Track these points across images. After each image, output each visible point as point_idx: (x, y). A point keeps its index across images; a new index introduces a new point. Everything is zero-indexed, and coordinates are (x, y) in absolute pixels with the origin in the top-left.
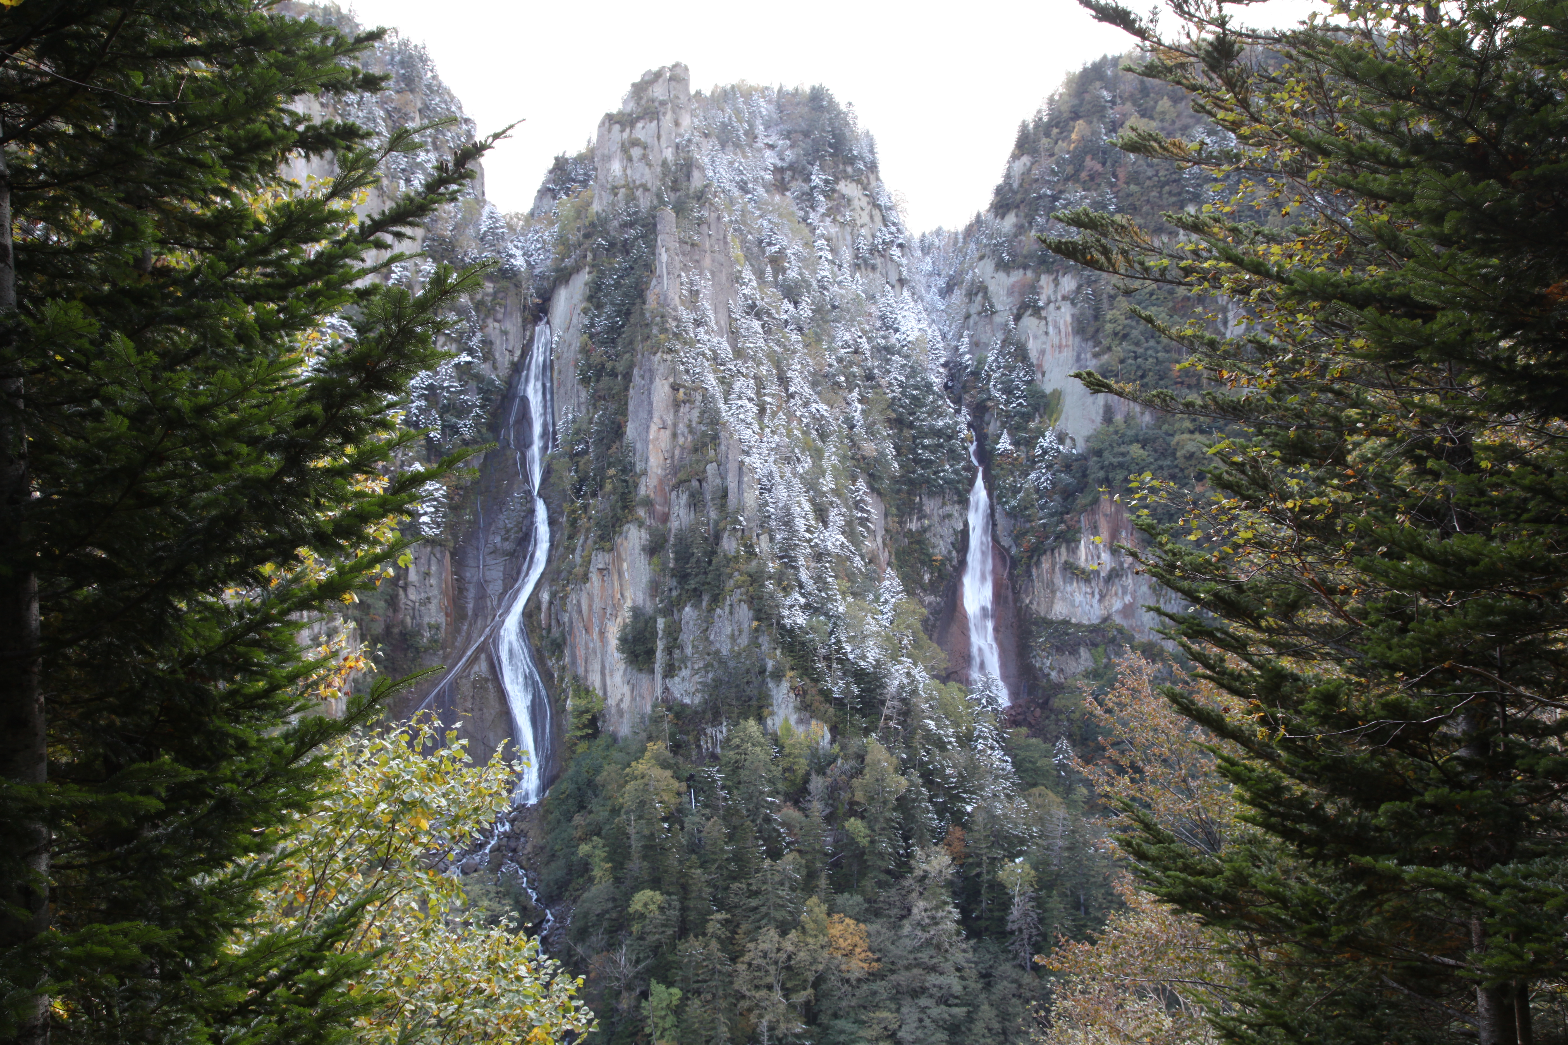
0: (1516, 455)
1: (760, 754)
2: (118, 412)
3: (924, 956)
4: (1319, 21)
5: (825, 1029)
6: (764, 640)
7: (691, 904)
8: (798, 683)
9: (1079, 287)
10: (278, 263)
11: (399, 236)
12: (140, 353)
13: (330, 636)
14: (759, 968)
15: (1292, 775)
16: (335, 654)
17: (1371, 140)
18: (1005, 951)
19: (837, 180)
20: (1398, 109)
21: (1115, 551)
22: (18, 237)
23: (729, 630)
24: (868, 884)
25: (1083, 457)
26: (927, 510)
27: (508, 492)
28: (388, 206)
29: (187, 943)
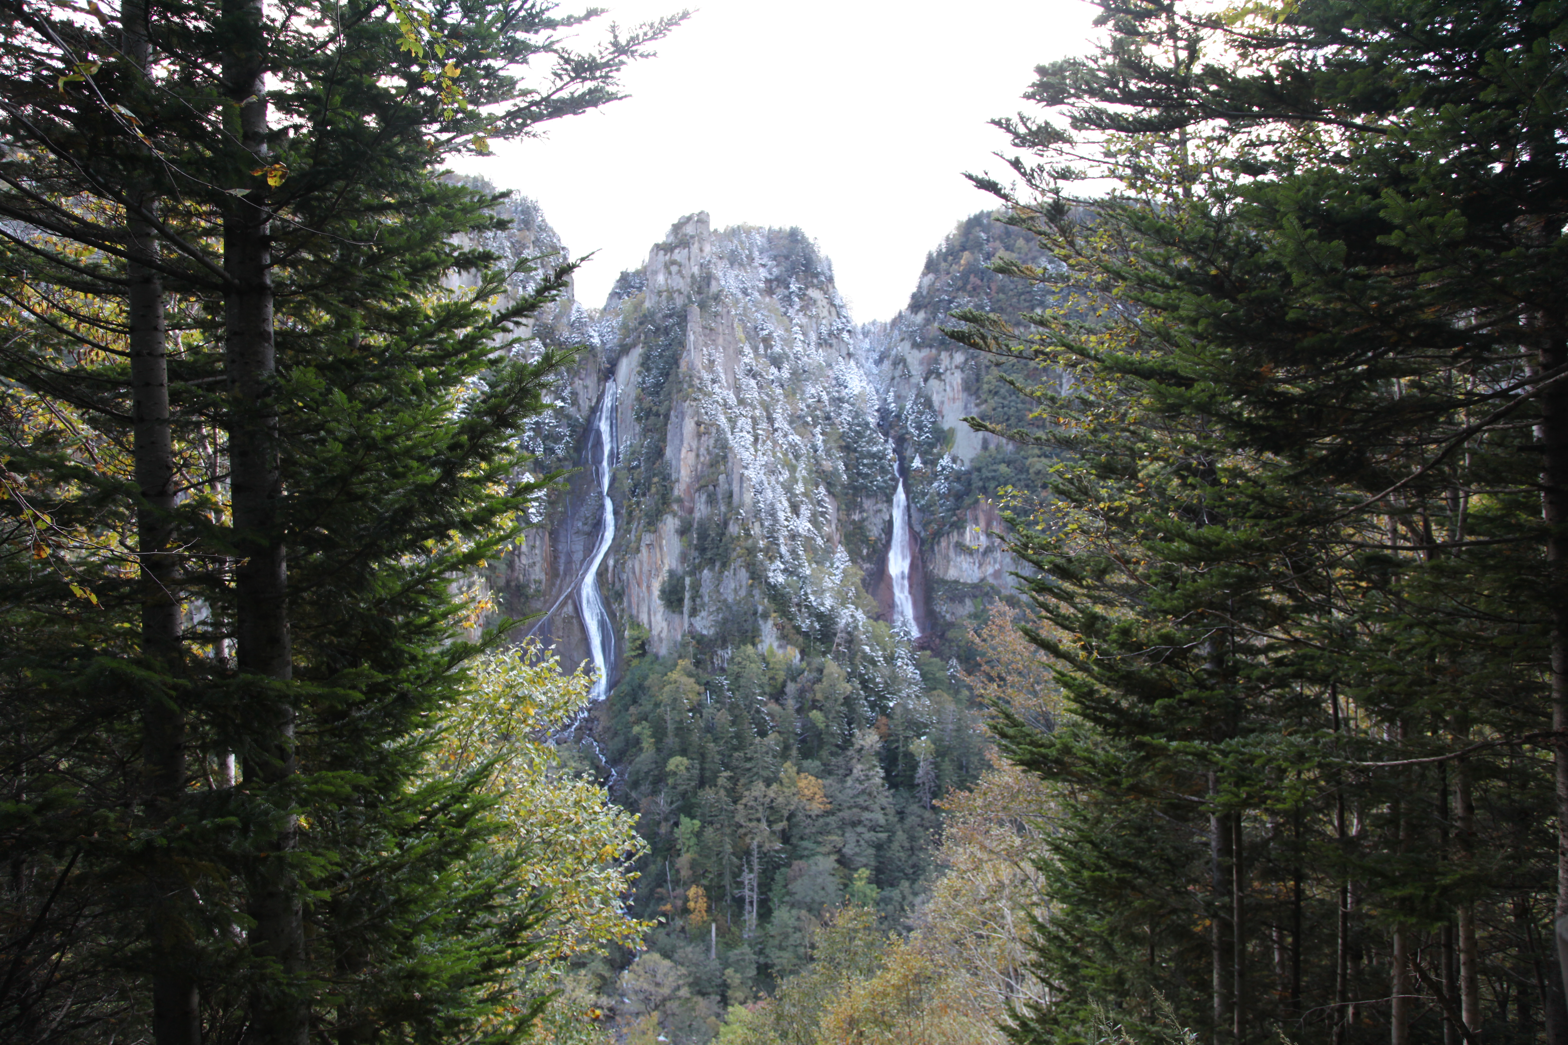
0: (1242, 474)
1: (755, 668)
2: (336, 439)
3: (860, 800)
4: (1117, 193)
5: (795, 847)
6: (756, 592)
7: (707, 766)
8: (779, 621)
9: (966, 360)
10: (441, 342)
11: (517, 324)
12: (350, 401)
13: (470, 587)
14: (752, 808)
15: (1101, 682)
16: (473, 599)
17: (1152, 270)
18: (913, 797)
19: (807, 288)
20: (1168, 251)
21: (989, 535)
22: (277, 326)
23: (733, 586)
24: (824, 753)
25: (968, 473)
26: (865, 506)
27: (587, 493)
28: (511, 304)
29: (381, 785)
